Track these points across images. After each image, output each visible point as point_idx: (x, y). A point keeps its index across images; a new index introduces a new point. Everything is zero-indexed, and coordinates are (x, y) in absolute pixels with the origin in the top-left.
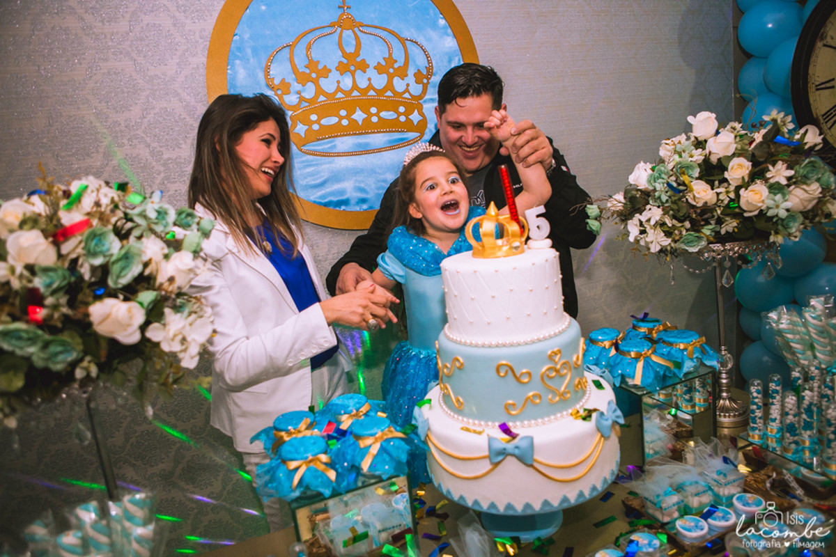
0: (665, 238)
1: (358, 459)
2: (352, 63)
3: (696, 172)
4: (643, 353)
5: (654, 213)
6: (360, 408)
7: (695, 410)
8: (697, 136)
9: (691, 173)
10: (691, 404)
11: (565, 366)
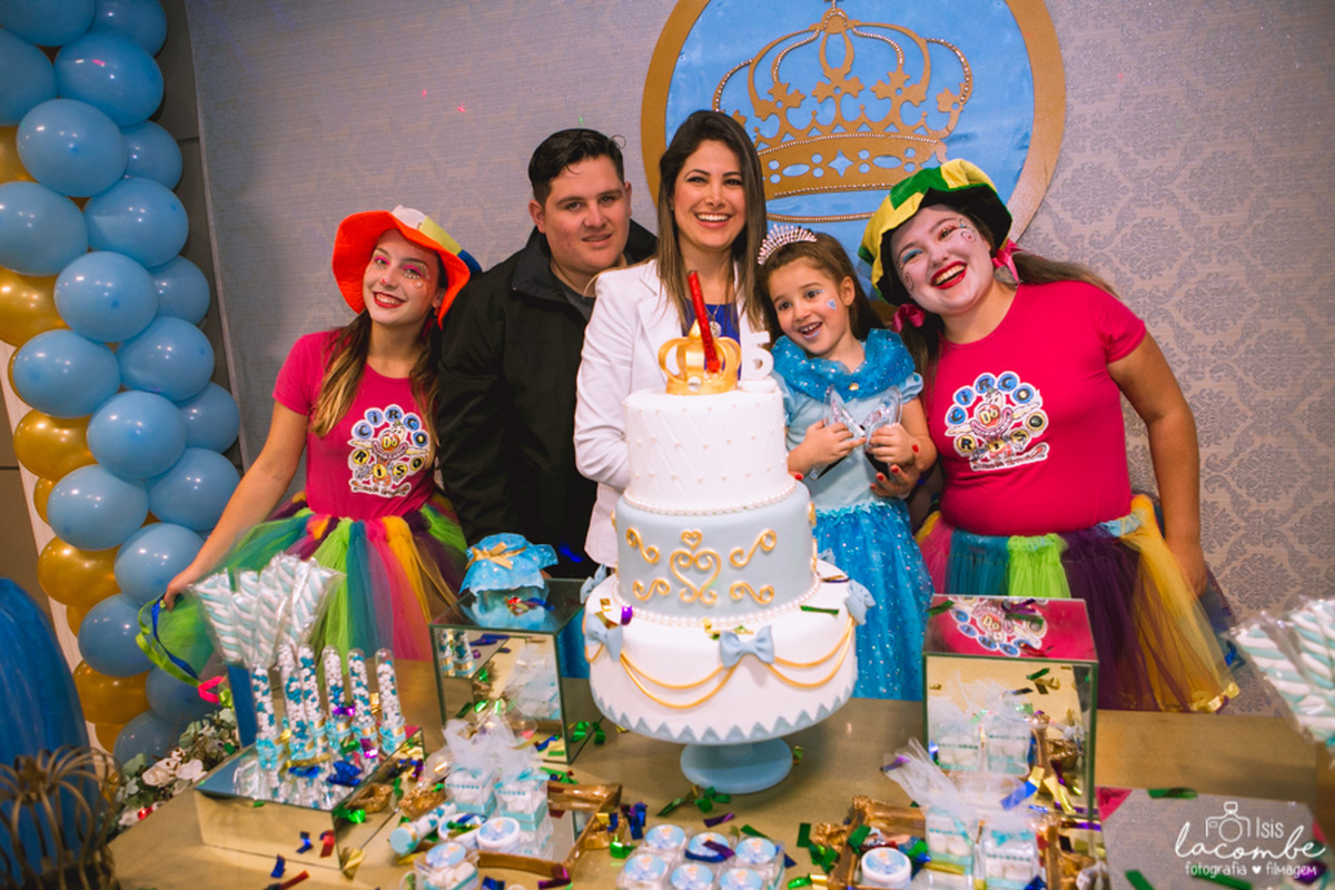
2: (838, 85)
11: (709, 558)
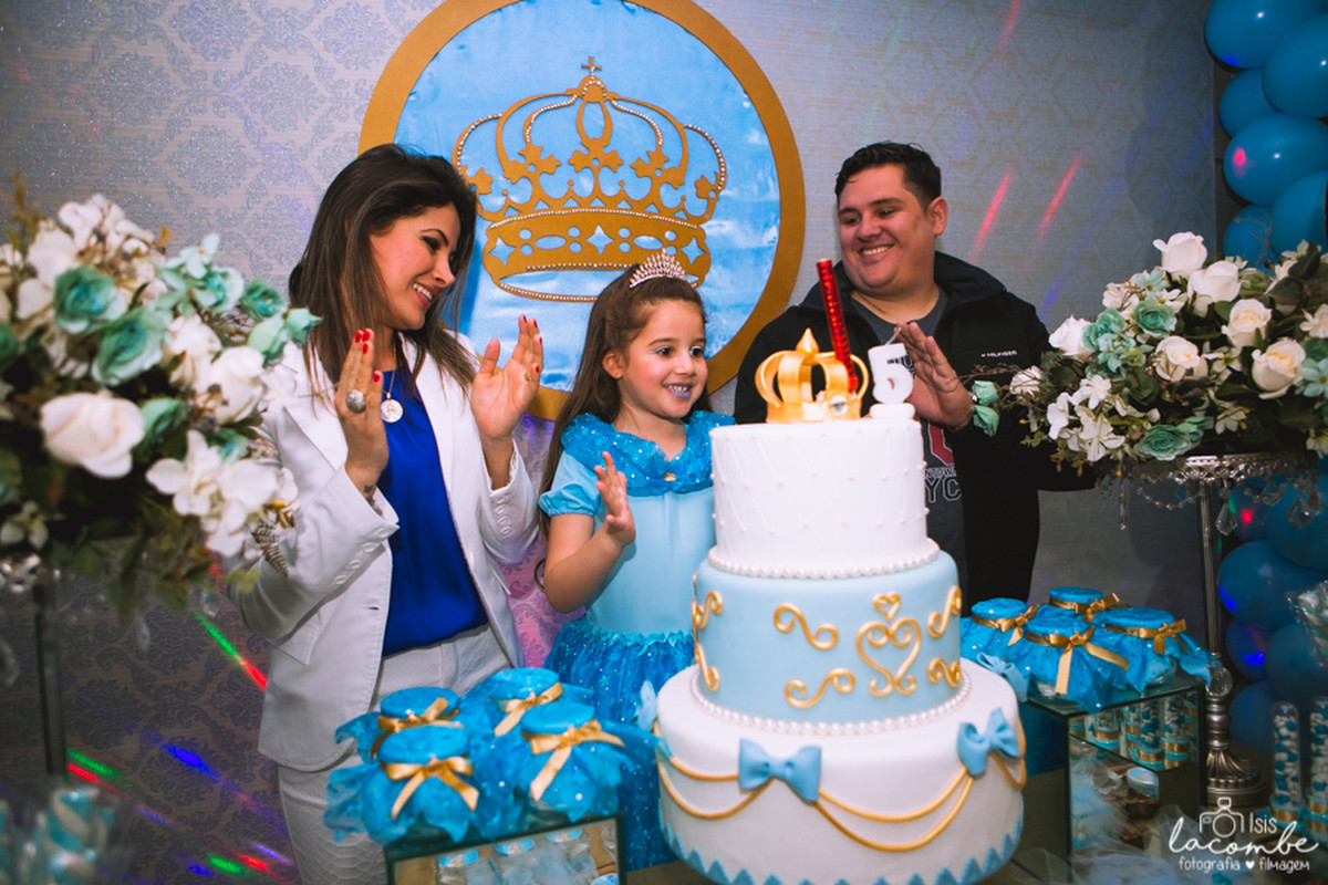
0: (1113, 436)
1: (524, 775)
2: (597, 155)
3: (1171, 324)
4: (1071, 638)
5: (1096, 388)
6: (545, 690)
7: (1163, 765)
8: (1170, 271)
9: (1161, 322)
10: (1157, 751)
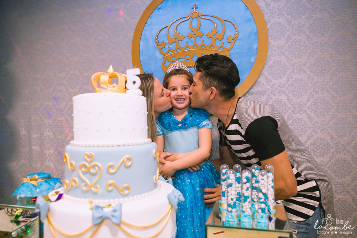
11: (97, 168)
